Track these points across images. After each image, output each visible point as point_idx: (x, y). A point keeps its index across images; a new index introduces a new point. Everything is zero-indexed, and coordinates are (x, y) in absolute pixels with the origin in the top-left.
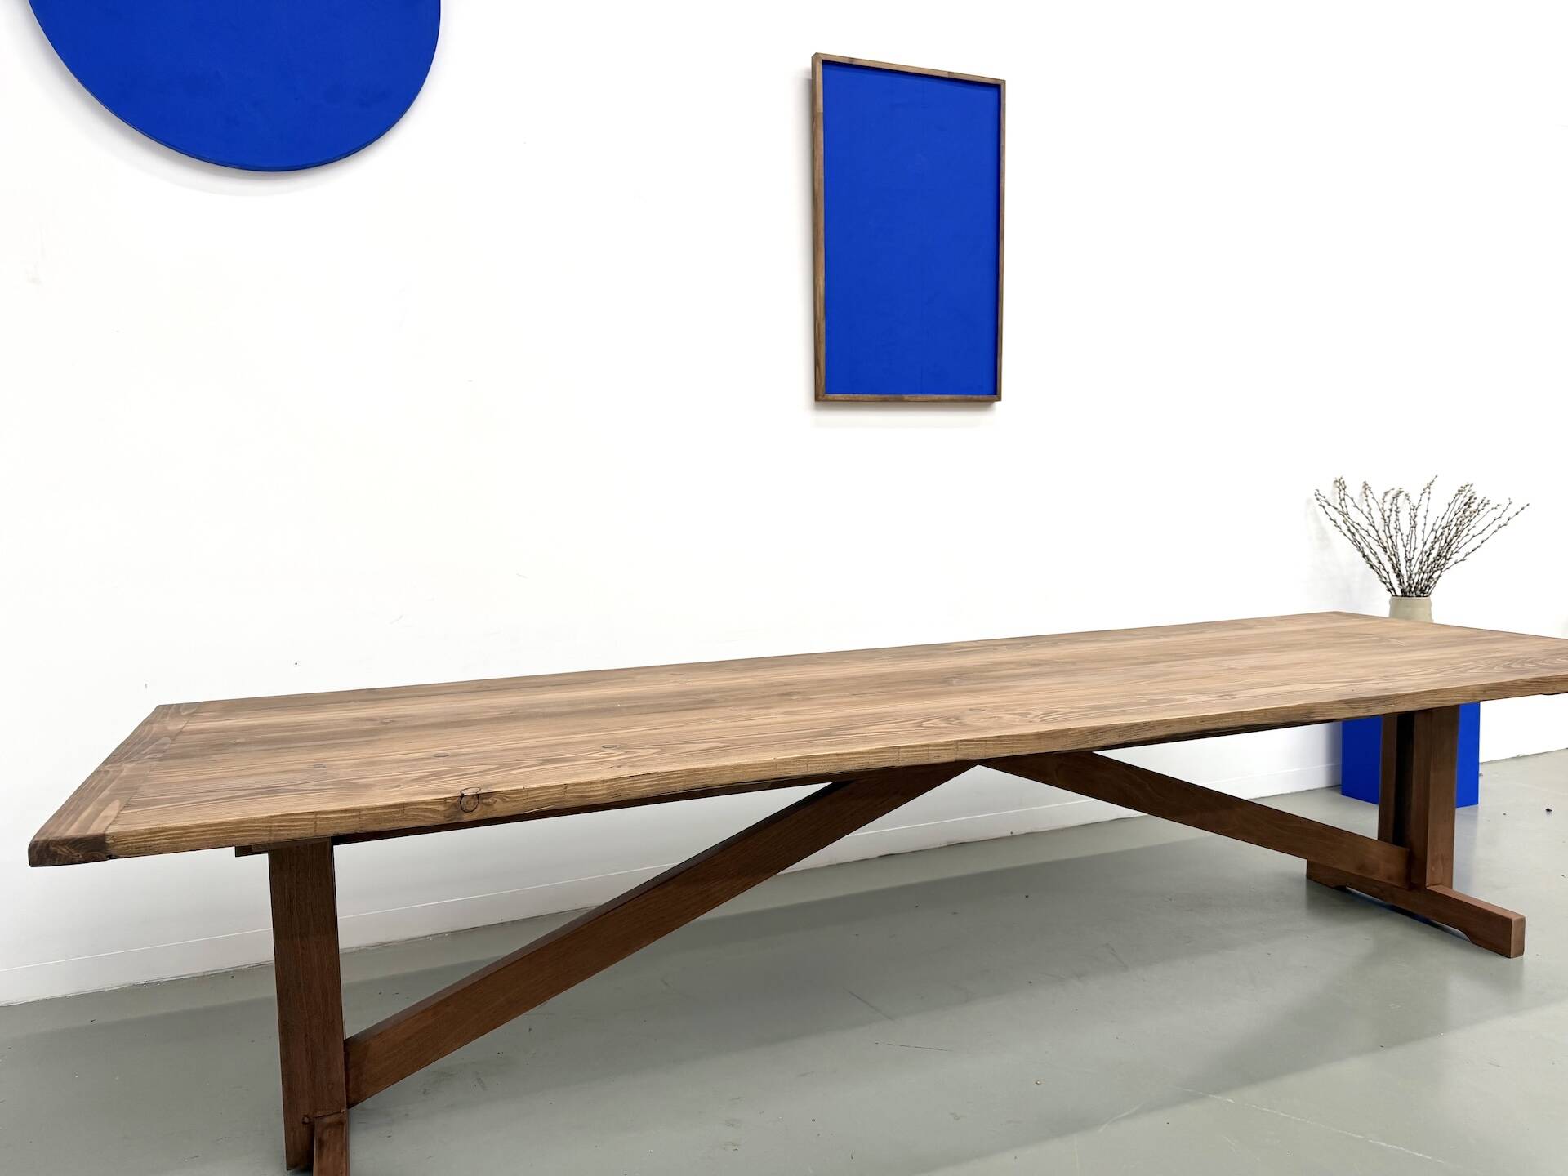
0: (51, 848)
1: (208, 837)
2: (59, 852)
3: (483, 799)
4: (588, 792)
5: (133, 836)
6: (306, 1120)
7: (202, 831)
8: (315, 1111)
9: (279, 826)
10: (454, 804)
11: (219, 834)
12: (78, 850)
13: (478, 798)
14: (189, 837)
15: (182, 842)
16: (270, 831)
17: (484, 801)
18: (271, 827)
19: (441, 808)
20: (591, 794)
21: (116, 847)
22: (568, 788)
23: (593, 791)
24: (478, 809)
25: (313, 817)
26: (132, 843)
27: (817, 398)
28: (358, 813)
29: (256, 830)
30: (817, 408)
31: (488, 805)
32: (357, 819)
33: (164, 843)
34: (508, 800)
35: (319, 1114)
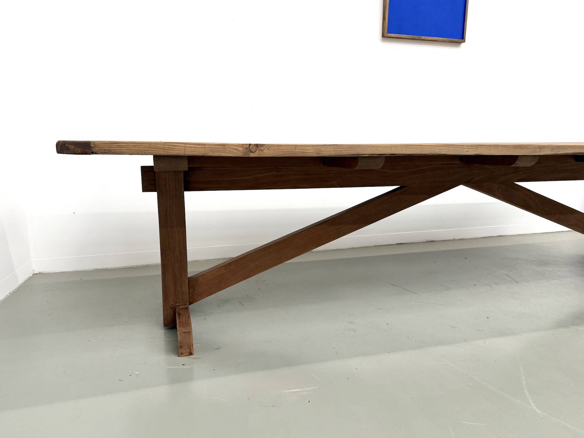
0: (66, 145)
1: (136, 149)
2: (70, 147)
3: (259, 147)
4: (306, 150)
5: (103, 144)
6: (172, 306)
7: (134, 146)
8: (176, 303)
9: (168, 148)
10: (246, 148)
11: (141, 148)
12: (78, 148)
13: (257, 146)
14: (128, 147)
15: (124, 149)
16: (165, 149)
17: (260, 148)
18: (165, 147)
19: (241, 149)
20: (307, 151)
21: (95, 149)
22: (297, 147)
23: (308, 150)
24: (257, 151)
25: (184, 145)
26: (102, 147)
27: (383, 36)
28: (204, 146)
29: (158, 148)
30: (383, 41)
31: (261, 150)
32: (204, 149)
33: (117, 149)
34: (270, 149)
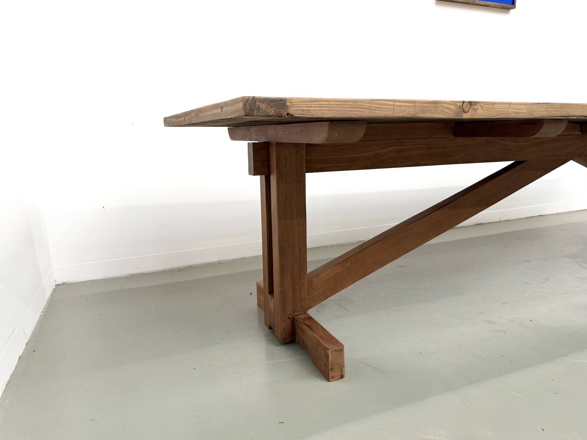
0: (257, 103)
1: (340, 109)
2: (261, 107)
3: (473, 105)
4: (519, 110)
5: (301, 102)
6: (290, 317)
7: (337, 105)
8: (294, 312)
9: (375, 107)
10: (459, 106)
11: (345, 107)
12: (271, 107)
13: (471, 104)
14: (330, 107)
15: (326, 110)
16: (371, 110)
17: (473, 107)
18: (371, 107)
19: (453, 107)
21: (291, 108)
22: (511, 106)
23: (521, 110)
24: (470, 111)
25: (392, 103)
26: (300, 107)
28: (415, 105)
29: (364, 108)
31: (475, 110)
32: (414, 108)
33: (317, 110)
34: (484, 108)
35: (296, 314)
